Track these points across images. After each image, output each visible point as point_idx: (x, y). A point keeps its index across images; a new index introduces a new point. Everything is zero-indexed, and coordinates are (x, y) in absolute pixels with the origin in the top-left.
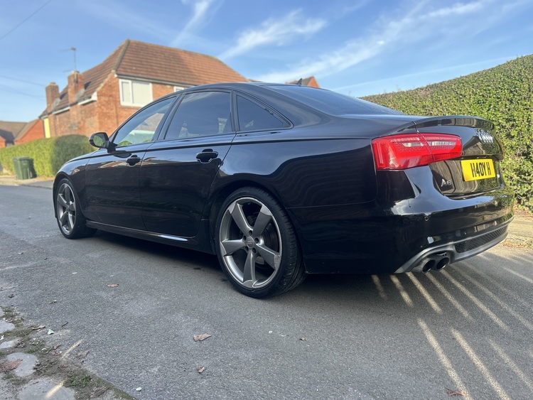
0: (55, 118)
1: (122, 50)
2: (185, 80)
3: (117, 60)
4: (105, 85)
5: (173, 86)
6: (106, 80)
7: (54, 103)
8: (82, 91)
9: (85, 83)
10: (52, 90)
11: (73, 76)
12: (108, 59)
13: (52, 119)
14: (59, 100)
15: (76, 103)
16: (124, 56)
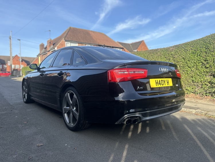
0: (42, 56)
1: (67, 31)
2: (91, 42)
3: (65, 35)
4: (60, 44)
5: (86, 44)
6: (61, 42)
7: (42, 51)
8: (52, 46)
9: (53, 43)
10: (42, 46)
11: (49, 41)
12: (62, 34)
13: (41, 57)
14: (44, 50)
15: (50, 51)
16: (68, 33)
